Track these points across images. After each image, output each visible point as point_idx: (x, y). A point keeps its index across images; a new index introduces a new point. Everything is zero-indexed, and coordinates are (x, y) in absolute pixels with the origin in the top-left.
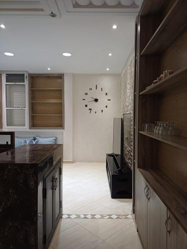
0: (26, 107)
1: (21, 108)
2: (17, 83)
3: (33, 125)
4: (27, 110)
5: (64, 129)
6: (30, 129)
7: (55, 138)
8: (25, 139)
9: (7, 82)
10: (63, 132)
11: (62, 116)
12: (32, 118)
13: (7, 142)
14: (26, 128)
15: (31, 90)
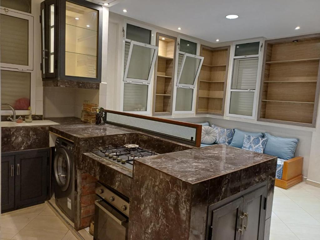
0: (256, 89)
1: (249, 90)
2: (248, 56)
3: (264, 115)
4: (257, 93)
5: (315, 127)
6: (258, 120)
7: (296, 140)
8: (249, 134)
9: (235, 55)
10: (312, 133)
11: (313, 105)
12: (262, 105)
13: (192, 138)
14: (254, 118)
15: (267, 64)
